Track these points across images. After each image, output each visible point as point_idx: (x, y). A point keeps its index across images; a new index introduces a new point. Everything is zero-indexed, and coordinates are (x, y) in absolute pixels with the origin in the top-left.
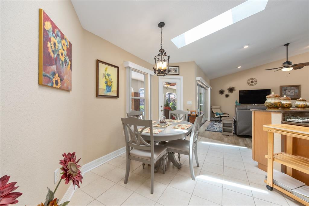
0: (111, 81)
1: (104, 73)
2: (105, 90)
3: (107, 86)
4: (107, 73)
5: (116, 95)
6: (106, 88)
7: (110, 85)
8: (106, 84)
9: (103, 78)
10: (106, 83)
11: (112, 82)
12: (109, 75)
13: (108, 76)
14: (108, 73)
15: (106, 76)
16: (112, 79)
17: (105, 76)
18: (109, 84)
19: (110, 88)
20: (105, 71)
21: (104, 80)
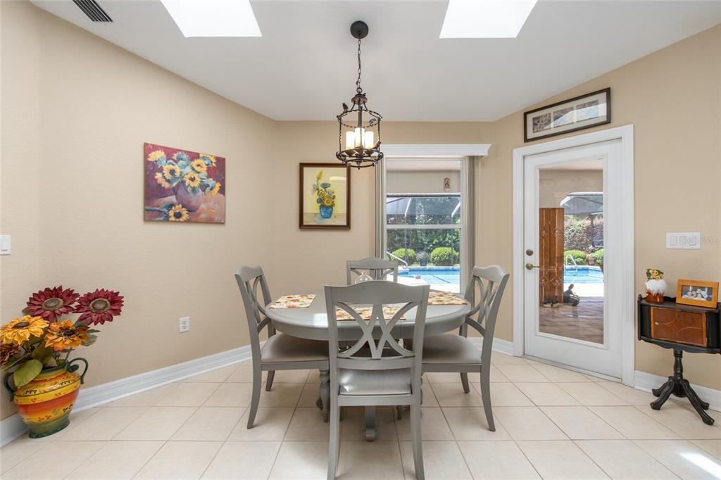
0: (332, 197)
1: (316, 183)
2: (319, 216)
3: (322, 207)
4: (321, 182)
5: (345, 223)
6: (319, 212)
7: (329, 204)
8: (320, 204)
9: (313, 194)
10: (320, 201)
11: (333, 199)
12: (325, 186)
13: (325, 188)
14: (323, 182)
15: (321, 188)
16: (333, 193)
17: (318, 189)
18: (326, 203)
19: (328, 211)
20: (316, 179)
21: (316, 197)
